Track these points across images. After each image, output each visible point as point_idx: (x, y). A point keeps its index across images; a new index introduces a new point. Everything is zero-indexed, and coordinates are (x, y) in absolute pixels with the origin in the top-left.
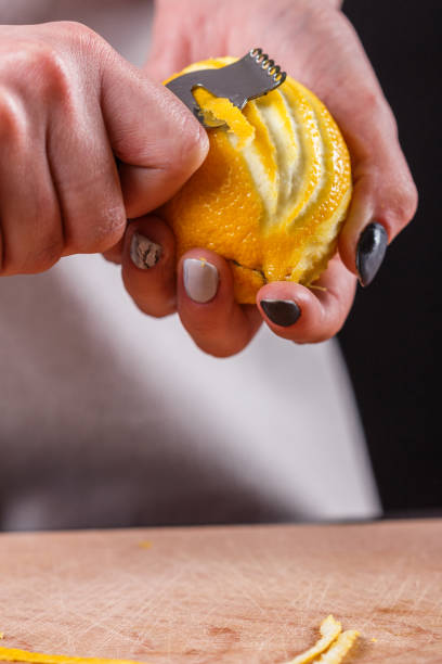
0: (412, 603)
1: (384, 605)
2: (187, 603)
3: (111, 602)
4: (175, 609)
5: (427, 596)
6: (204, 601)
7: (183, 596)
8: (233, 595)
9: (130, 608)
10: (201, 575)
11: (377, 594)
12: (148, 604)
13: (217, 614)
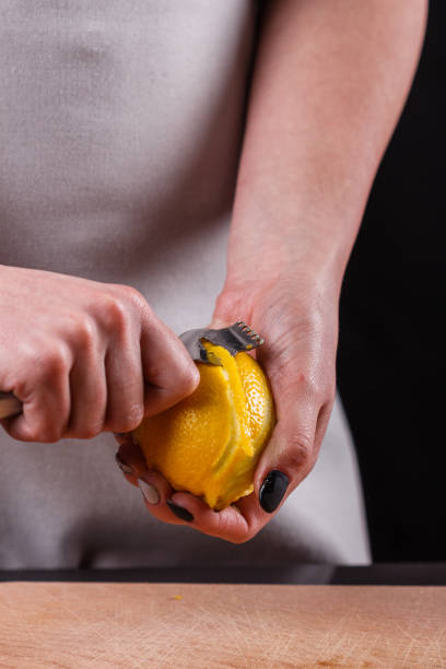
0: (342, 657)
1: (324, 659)
2: (197, 650)
3: (149, 647)
4: (189, 655)
5: (353, 653)
6: (209, 648)
7: (195, 644)
8: (228, 645)
9: (160, 652)
10: (210, 627)
11: (321, 649)
12: (172, 649)
13: (215, 661)
